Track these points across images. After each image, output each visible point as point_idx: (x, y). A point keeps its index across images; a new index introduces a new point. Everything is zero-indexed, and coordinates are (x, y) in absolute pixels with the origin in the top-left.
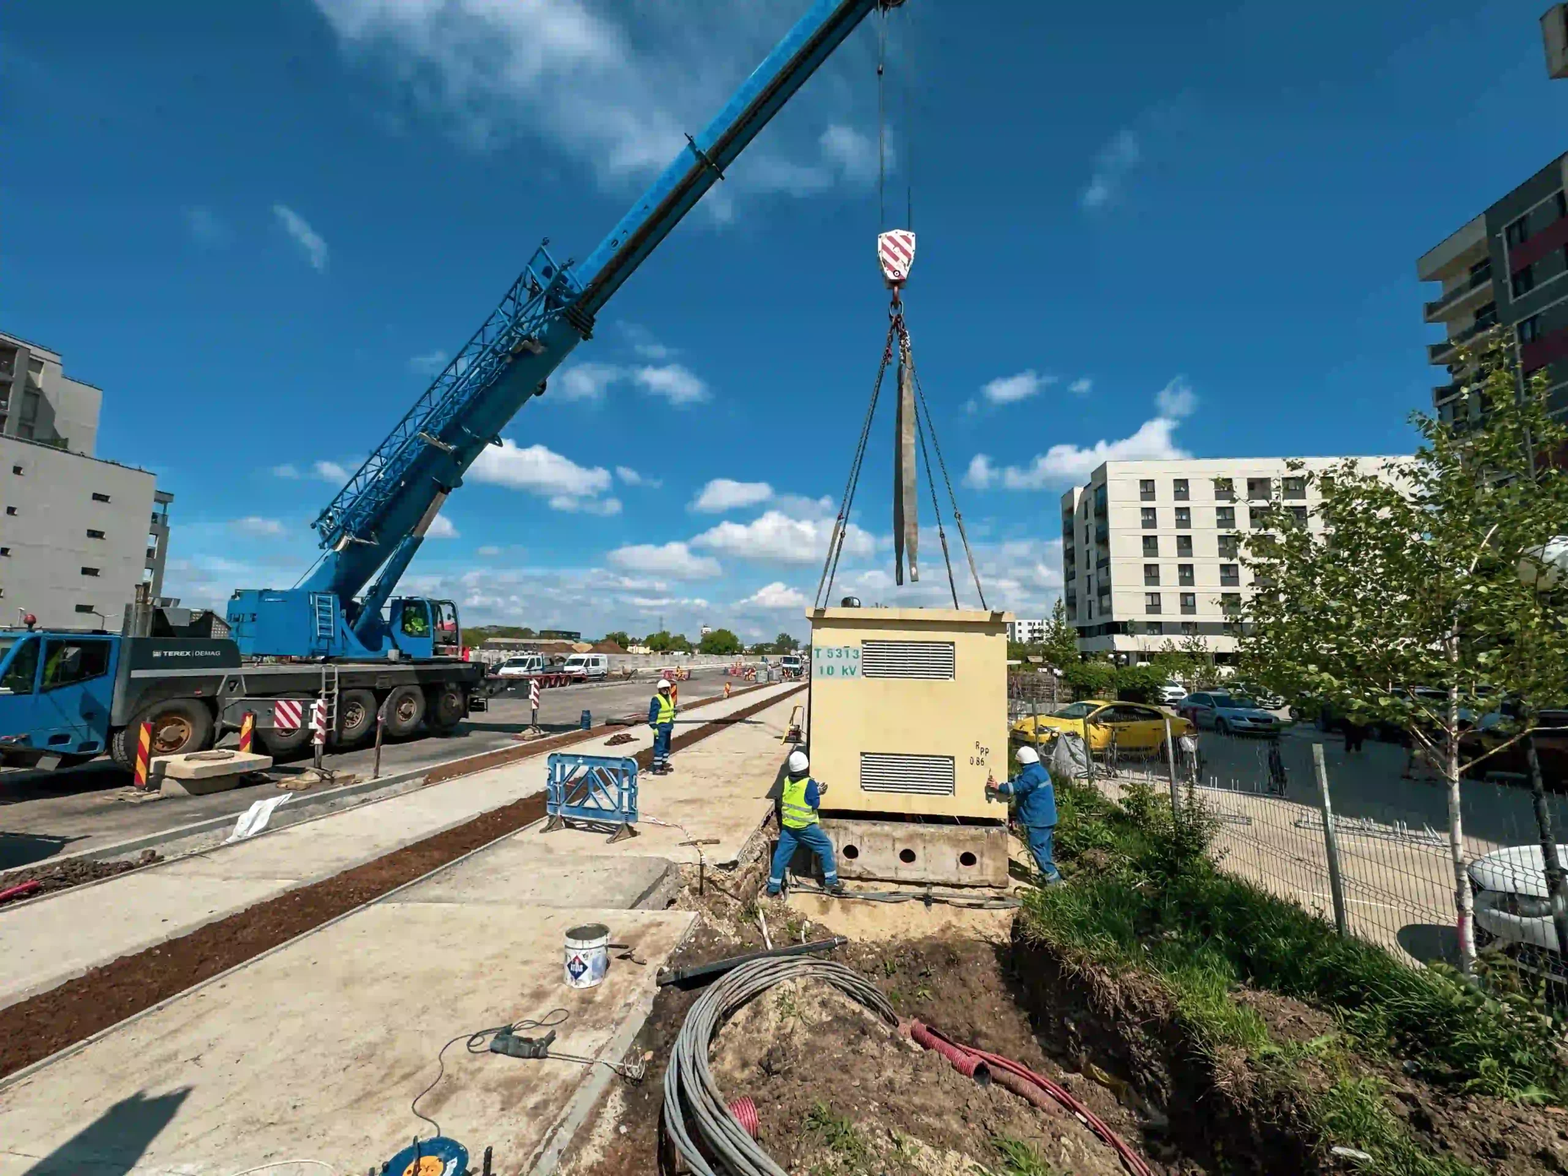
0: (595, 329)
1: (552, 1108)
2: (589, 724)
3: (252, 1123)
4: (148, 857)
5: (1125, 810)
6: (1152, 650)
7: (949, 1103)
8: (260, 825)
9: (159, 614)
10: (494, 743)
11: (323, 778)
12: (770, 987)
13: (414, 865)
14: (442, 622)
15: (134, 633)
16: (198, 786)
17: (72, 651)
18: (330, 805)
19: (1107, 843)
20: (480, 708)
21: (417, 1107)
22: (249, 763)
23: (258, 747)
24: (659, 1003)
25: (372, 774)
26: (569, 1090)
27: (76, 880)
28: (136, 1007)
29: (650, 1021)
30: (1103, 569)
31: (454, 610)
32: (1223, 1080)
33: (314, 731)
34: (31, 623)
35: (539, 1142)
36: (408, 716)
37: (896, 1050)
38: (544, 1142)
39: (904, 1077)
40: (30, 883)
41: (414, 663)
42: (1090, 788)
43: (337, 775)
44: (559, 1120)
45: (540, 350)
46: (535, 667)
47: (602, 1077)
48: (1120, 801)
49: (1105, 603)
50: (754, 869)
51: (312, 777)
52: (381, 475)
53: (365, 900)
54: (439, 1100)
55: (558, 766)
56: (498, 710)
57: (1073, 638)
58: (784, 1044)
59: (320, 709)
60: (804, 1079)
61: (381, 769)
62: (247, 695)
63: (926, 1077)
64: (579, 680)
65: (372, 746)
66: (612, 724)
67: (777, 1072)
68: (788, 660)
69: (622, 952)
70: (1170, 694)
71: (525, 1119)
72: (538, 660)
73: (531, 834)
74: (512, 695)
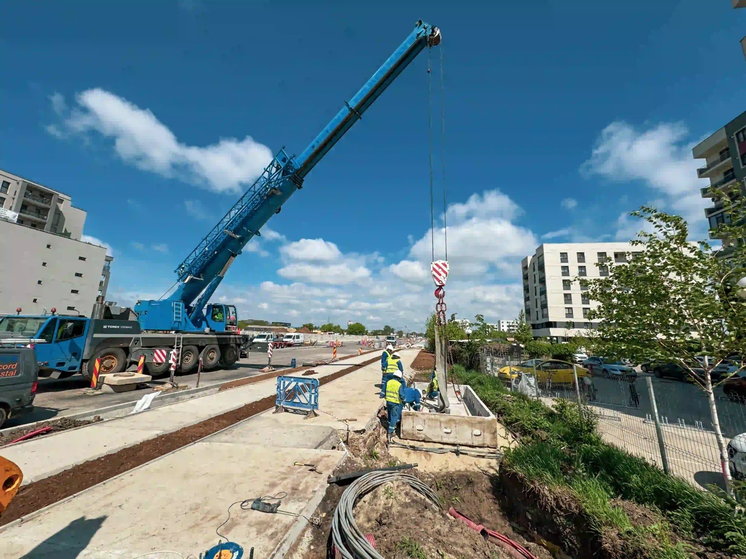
0: (304, 185)
1: (280, 535)
2: (295, 366)
3: (146, 534)
4: (97, 419)
5: (556, 411)
6: (569, 336)
7: (466, 542)
8: (146, 406)
9: (108, 309)
10: (250, 373)
11: (174, 386)
12: (381, 484)
13: (215, 426)
14: (229, 316)
15: (97, 317)
16: (118, 389)
17: (70, 324)
18: (176, 399)
19: (547, 427)
20: (245, 356)
21: (219, 531)
22: (142, 379)
23: (146, 371)
24: (329, 492)
25: (196, 386)
26: (287, 528)
27: (66, 427)
28: (94, 482)
29: (324, 500)
30: (543, 296)
31: (235, 309)
32: (606, 543)
33: (171, 364)
34: (54, 311)
35: (274, 549)
36: (212, 359)
37: (441, 517)
38: (276, 549)
39: (445, 529)
40: (47, 428)
41: (216, 334)
42: (538, 401)
43: (180, 385)
44: (283, 540)
45: (279, 193)
46: (270, 339)
47: (303, 523)
48: (553, 406)
49: (545, 312)
50: (373, 434)
51: (168, 386)
52: (207, 249)
53: (193, 441)
54: (228, 530)
55: (282, 382)
56: (253, 358)
57: (529, 329)
58: (388, 511)
59: (174, 354)
60: (397, 528)
61: (200, 384)
62: (142, 347)
63: (457, 530)
64: (290, 345)
65: (197, 372)
66: (305, 366)
67: (384, 524)
68: (389, 338)
69: (311, 468)
70: (579, 358)
71: (267, 539)
72: (271, 335)
73: (269, 414)
74: (260, 351)
